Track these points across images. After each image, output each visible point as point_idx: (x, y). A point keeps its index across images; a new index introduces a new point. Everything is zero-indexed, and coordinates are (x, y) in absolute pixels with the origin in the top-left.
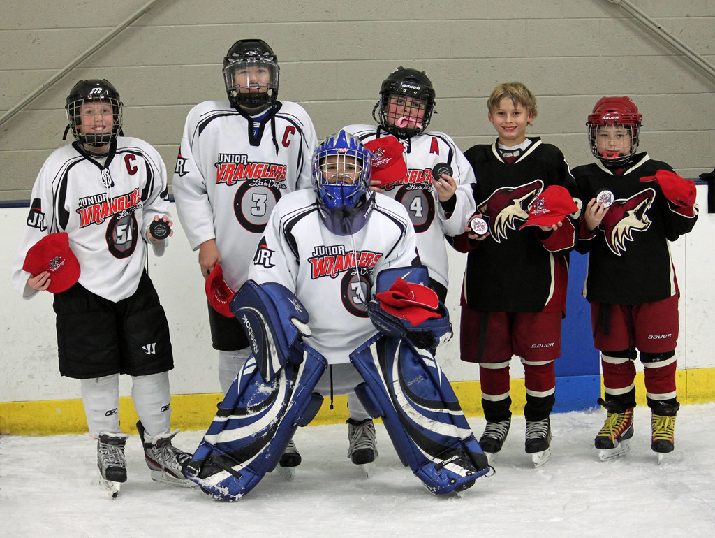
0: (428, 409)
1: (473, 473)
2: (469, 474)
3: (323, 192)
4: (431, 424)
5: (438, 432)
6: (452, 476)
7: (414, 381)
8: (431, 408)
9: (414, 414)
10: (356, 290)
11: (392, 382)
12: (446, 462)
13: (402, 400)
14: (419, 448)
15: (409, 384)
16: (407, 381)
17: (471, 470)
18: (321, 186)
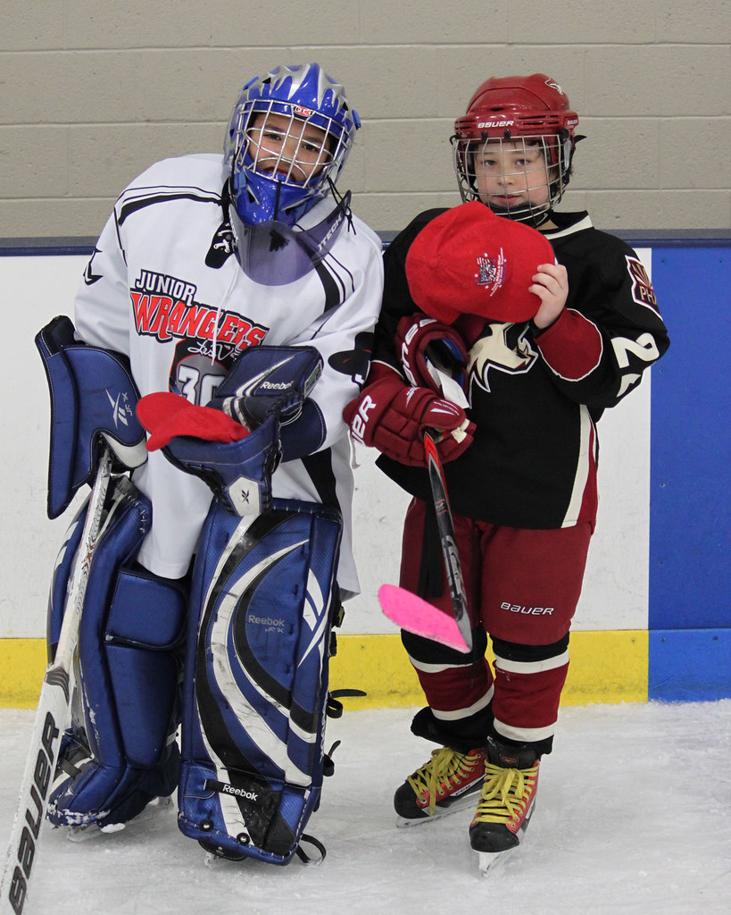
0: (253, 682)
1: (251, 843)
2: (243, 839)
3: (241, 182)
4: (247, 710)
5: (251, 732)
6: (215, 819)
7: (264, 621)
8: (260, 684)
9: (223, 670)
10: (185, 383)
11: (227, 593)
12: (231, 790)
13: (220, 633)
14: (203, 730)
15: (252, 619)
16: (252, 612)
17: (253, 835)
18: (240, 168)
